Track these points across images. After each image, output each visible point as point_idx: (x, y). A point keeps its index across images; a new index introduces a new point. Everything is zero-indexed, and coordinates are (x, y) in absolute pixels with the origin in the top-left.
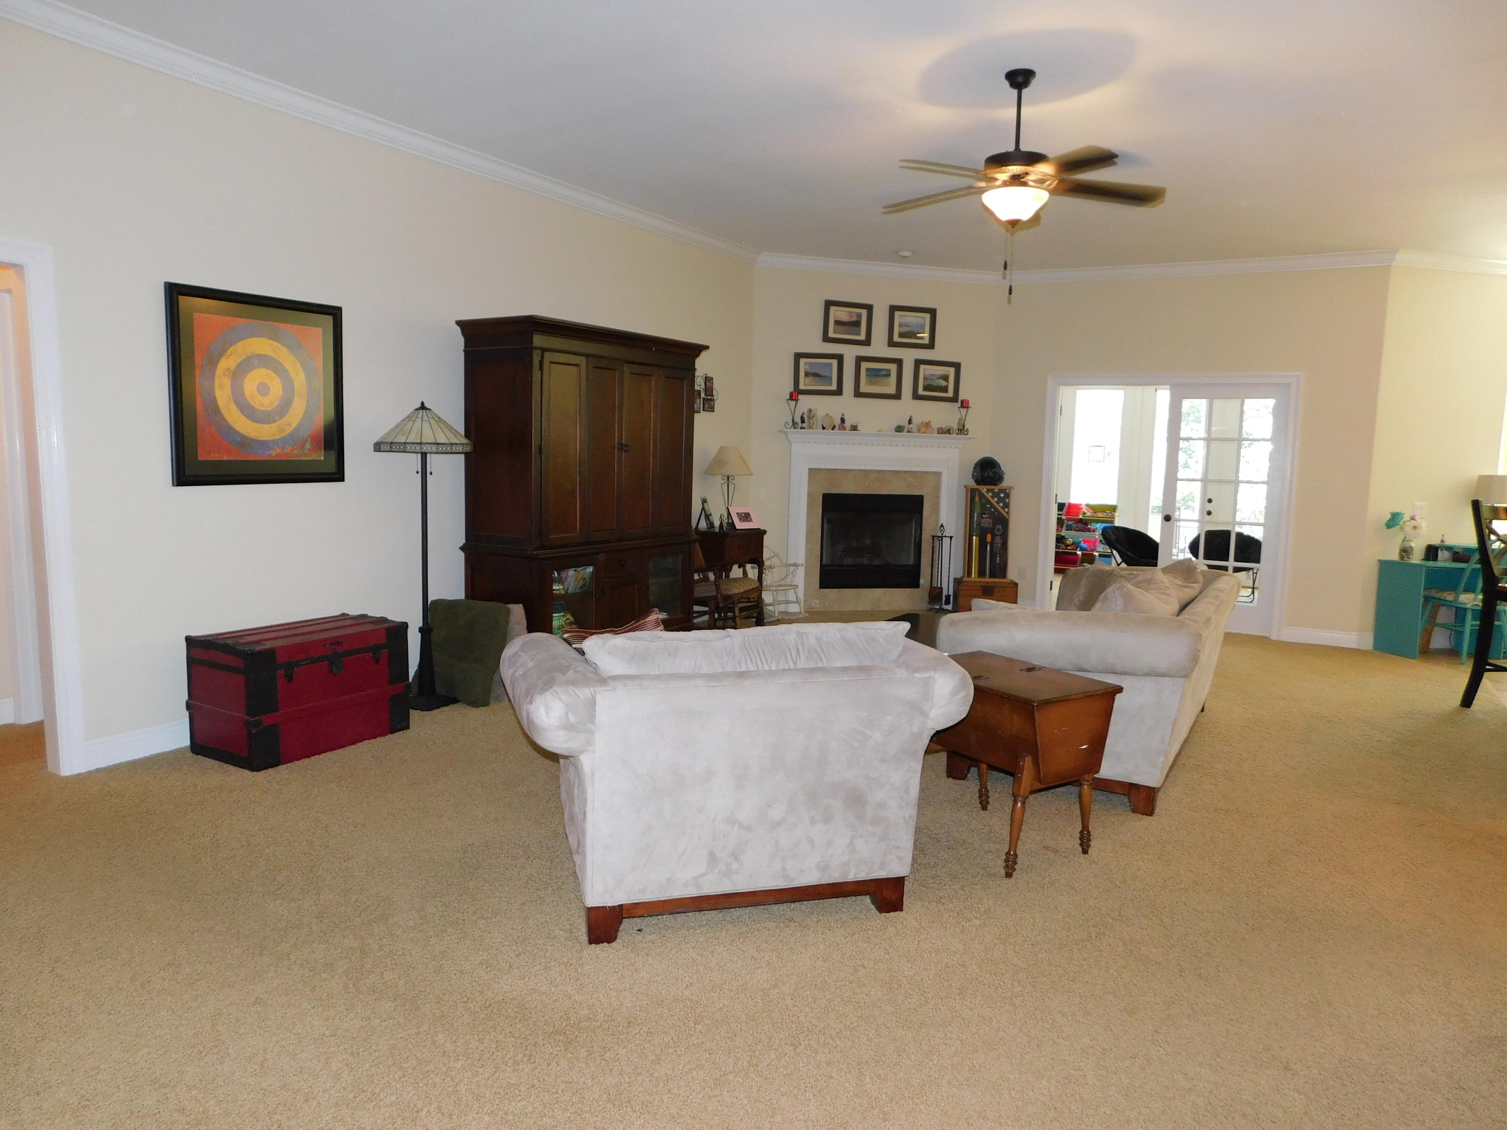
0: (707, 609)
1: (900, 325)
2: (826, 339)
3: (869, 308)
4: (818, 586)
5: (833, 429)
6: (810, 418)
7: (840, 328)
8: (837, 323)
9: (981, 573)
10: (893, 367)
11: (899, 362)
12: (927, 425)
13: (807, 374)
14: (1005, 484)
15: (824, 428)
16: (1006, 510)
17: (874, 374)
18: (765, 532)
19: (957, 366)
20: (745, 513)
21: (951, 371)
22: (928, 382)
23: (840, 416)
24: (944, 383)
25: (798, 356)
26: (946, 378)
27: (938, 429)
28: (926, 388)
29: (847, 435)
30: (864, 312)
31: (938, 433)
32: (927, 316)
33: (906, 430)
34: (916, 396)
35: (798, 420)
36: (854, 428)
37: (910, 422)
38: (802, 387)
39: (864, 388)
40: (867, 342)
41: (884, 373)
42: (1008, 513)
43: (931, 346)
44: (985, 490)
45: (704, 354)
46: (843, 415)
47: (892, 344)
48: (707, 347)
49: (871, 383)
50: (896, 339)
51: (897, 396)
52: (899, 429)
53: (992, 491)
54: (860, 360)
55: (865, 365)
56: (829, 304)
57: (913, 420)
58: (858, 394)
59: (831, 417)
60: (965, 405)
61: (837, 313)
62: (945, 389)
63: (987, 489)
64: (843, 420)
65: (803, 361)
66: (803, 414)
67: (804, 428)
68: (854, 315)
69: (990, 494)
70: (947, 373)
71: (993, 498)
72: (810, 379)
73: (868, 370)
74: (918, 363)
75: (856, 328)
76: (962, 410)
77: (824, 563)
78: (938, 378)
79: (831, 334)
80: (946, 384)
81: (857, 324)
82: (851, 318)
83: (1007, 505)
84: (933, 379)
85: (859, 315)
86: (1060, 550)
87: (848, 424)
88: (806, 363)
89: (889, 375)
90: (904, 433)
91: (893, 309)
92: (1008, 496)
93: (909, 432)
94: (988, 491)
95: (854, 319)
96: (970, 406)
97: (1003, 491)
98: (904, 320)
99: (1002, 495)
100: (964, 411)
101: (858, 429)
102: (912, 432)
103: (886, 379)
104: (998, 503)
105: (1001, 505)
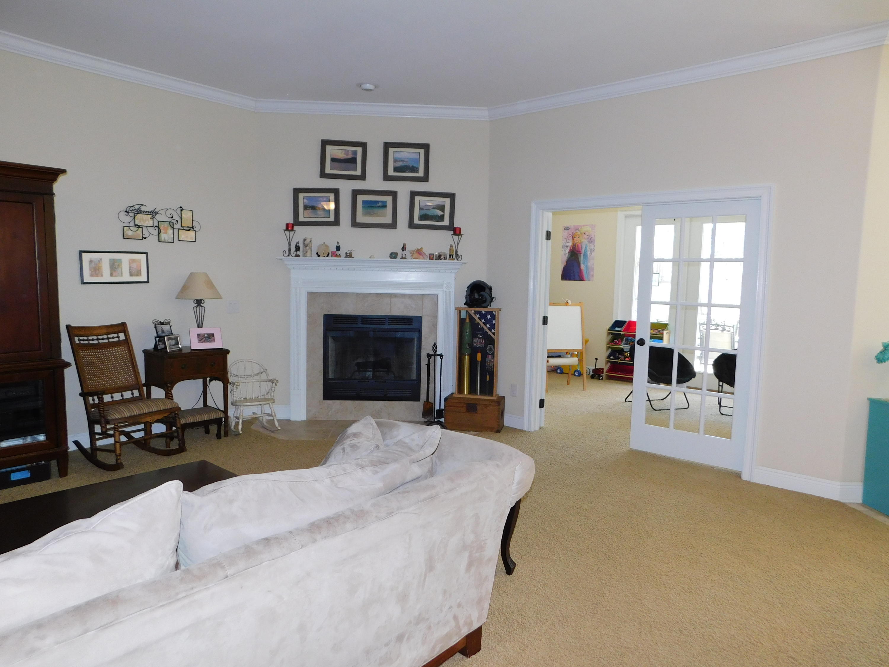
0: (120, 430)
1: (395, 161)
2: (323, 175)
3: (364, 145)
4: (322, 397)
5: (328, 256)
6: (305, 246)
7: (337, 164)
8: (334, 160)
9: (472, 390)
10: (389, 200)
11: (394, 194)
12: (419, 252)
13: (306, 207)
14: (494, 305)
15: (319, 256)
16: (493, 331)
17: (370, 206)
18: (227, 352)
19: (452, 196)
20: (209, 335)
21: (447, 202)
22: (423, 212)
23: (336, 245)
24: (440, 213)
25: (297, 191)
26: (442, 208)
27: (430, 255)
28: (422, 217)
29: (341, 261)
30: (359, 150)
31: (430, 259)
32: (422, 151)
33: (399, 256)
34: (412, 225)
35: (293, 249)
36: (349, 255)
37: (404, 249)
38: (301, 218)
39: (361, 218)
40: (362, 177)
41: (380, 204)
42: (494, 334)
43: (425, 179)
44: (473, 312)
45: (61, 178)
46: (338, 243)
47: (387, 177)
48: (63, 171)
49: (365, 214)
50: (391, 172)
51: (393, 225)
52: (393, 255)
53: (480, 313)
54: (355, 193)
55: (360, 198)
56: (325, 143)
57: (407, 247)
58: (355, 224)
59: (327, 246)
60: (457, 232)
61: (332, 151)
62: (442, 218)
63: (475, 311)
64: (338, 248)
65: (301, 196)
66: (298, 242)
67: (299, 256)
68: (350, 153)
69: (478, 316)
70: (443, 204)
71: (481, 320)
72: (309, 211)
73: (364, 202)
74: (413, 194)
75: (352, 165)
76: (454, 236)
77: (331, 375)
78: (433, 208)
79: (328, 171)
80: (442, 213)
81: (353, 161)
82: (347, 155)
83: (493, 327)
84: (429, 210)
85: (355, 153)
86: (619, 361)
87: (342, 252)
88: (304, 198)
89: (385, 207)
90: (398, 259)
91: (387, 146)
92: (493, 317)
93: (402, 258)
94: (476, 313)
95: (350, 156)
96: (462, 233)
97: (490, 313)
98: (398, 156)
99: (489, 317)
100: (456, 237)
101: (353, 256)
102: (405, 258)
103: (381, 211)
104: (485, 324)
105: (488, 326)
